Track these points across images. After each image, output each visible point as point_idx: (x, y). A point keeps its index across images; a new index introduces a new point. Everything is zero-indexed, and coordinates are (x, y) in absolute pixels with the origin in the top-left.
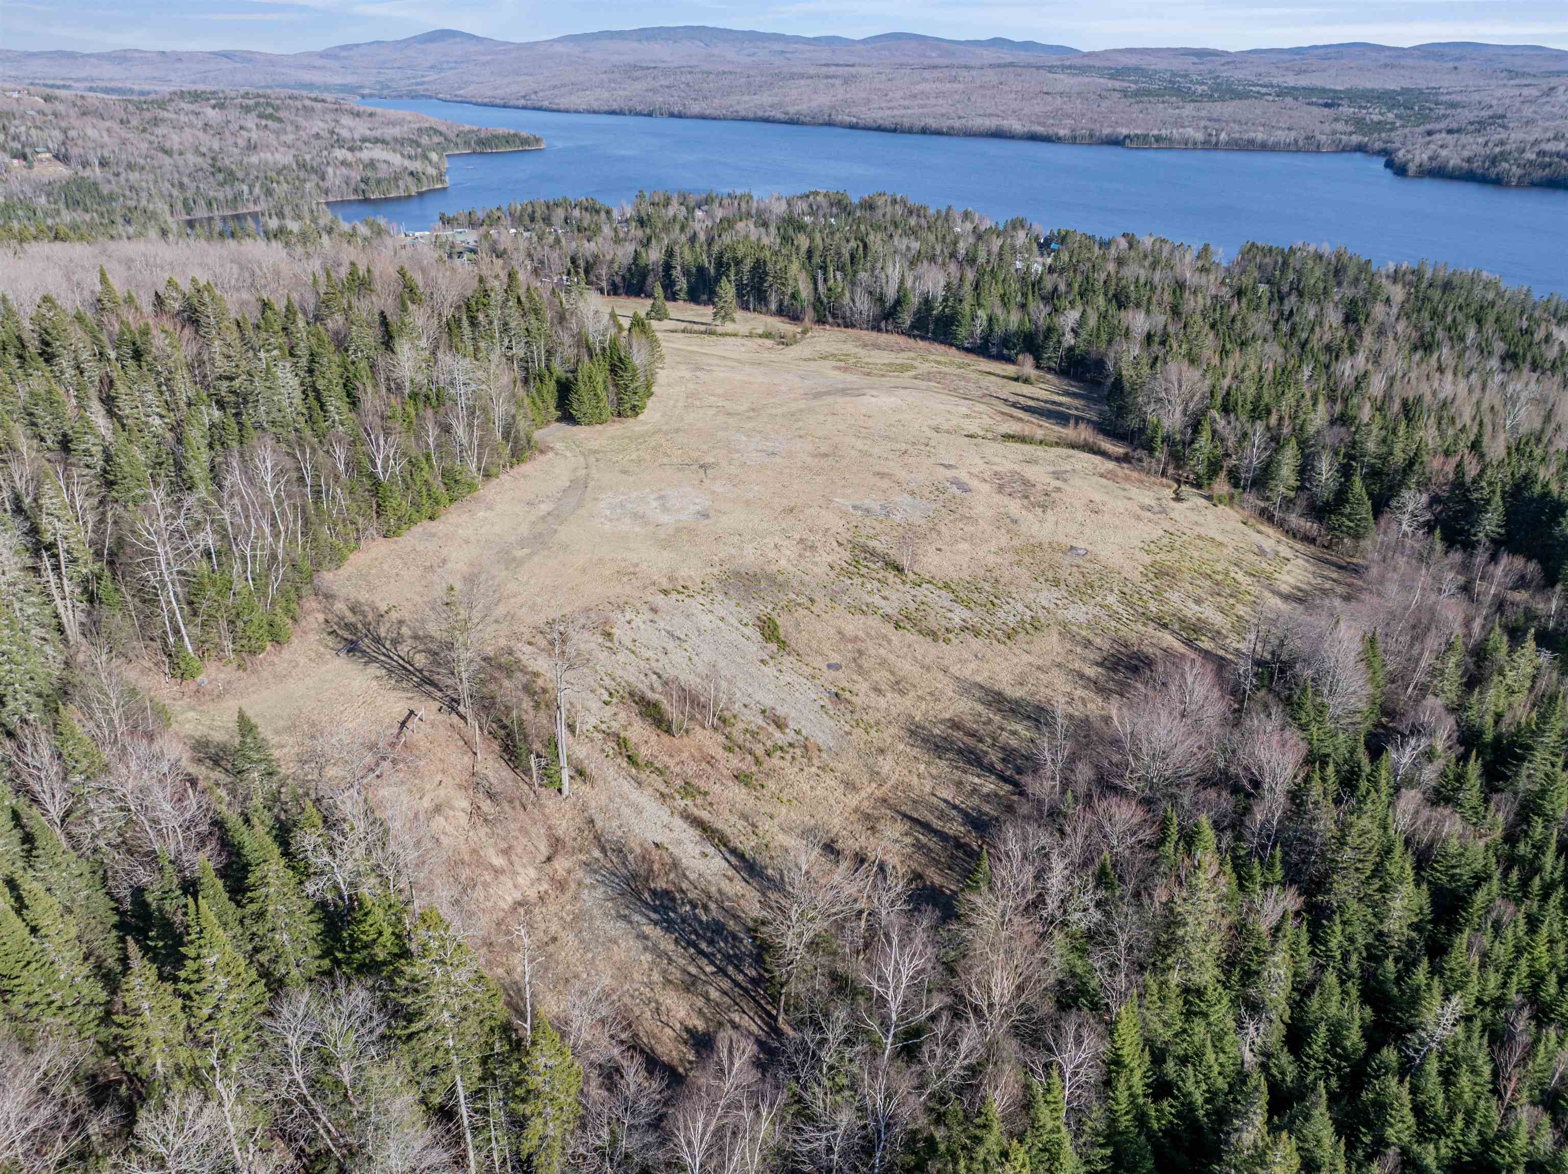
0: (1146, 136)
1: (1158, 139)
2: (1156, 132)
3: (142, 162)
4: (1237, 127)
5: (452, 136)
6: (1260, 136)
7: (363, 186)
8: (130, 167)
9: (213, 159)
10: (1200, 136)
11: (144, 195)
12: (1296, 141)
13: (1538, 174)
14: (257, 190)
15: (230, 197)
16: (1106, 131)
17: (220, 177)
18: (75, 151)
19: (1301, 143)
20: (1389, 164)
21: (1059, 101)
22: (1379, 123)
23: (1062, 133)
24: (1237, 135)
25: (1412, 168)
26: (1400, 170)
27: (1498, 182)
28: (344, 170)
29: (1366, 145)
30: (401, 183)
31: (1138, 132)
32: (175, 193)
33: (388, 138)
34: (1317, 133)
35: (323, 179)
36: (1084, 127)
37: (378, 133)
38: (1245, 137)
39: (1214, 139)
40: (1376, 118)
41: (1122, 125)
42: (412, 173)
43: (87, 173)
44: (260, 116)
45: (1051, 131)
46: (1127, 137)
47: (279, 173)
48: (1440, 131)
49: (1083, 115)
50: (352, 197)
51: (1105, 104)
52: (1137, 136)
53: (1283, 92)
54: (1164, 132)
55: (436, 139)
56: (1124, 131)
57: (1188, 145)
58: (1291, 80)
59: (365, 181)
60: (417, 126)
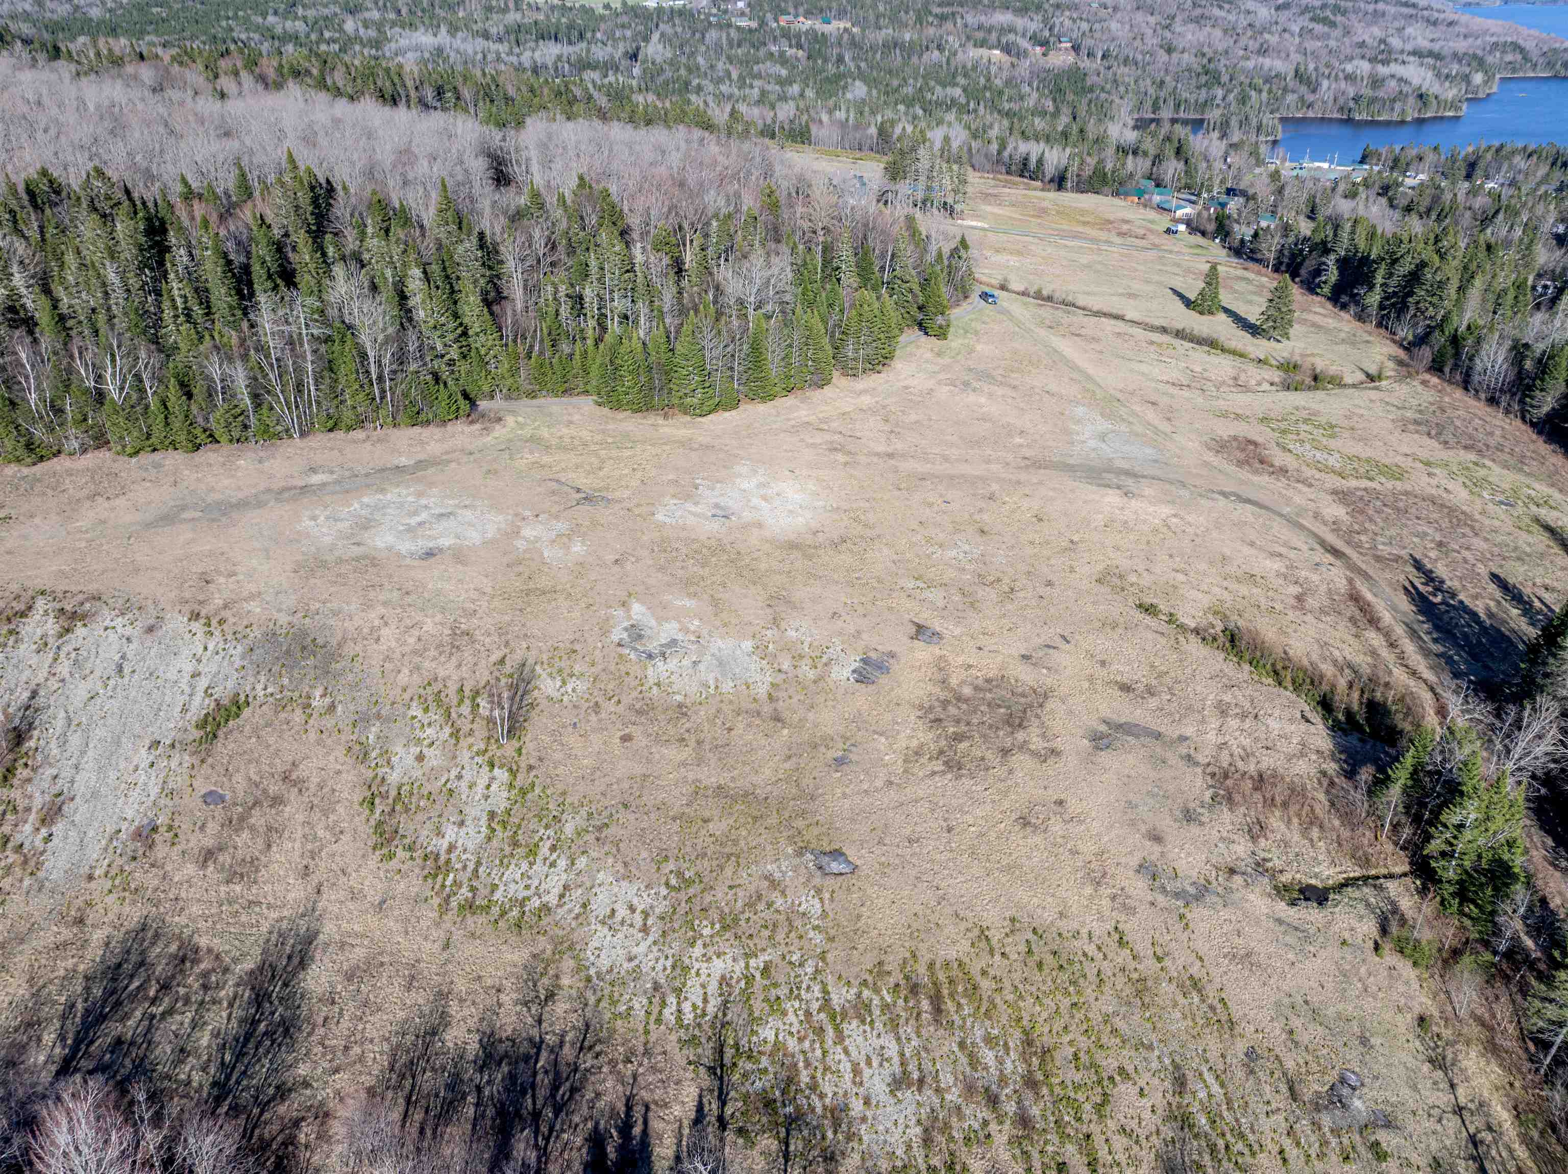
3: (1139, 57)
5: (1534, 55)
7: (1351, 104)
8: (1126, 61)
9: (1210, 61)
11: (1122, 89)
14: (1231, 97)
15: (1202, 99)
17: (1203, 79)
18: (1088, 42)
28: (1343, 84)
30: (1398, 106)
32: (1151, 91)
33: (1445, 52)
35: (1314, 91)
37: (1436, 47)
42: (1421, 96)
43: (1085, 63)
44: (1312, 19)
47: (1266, 81)
50: (1335, 115)
55: (1509, 57)
59: (1357, 99)
60: (1494, 39)
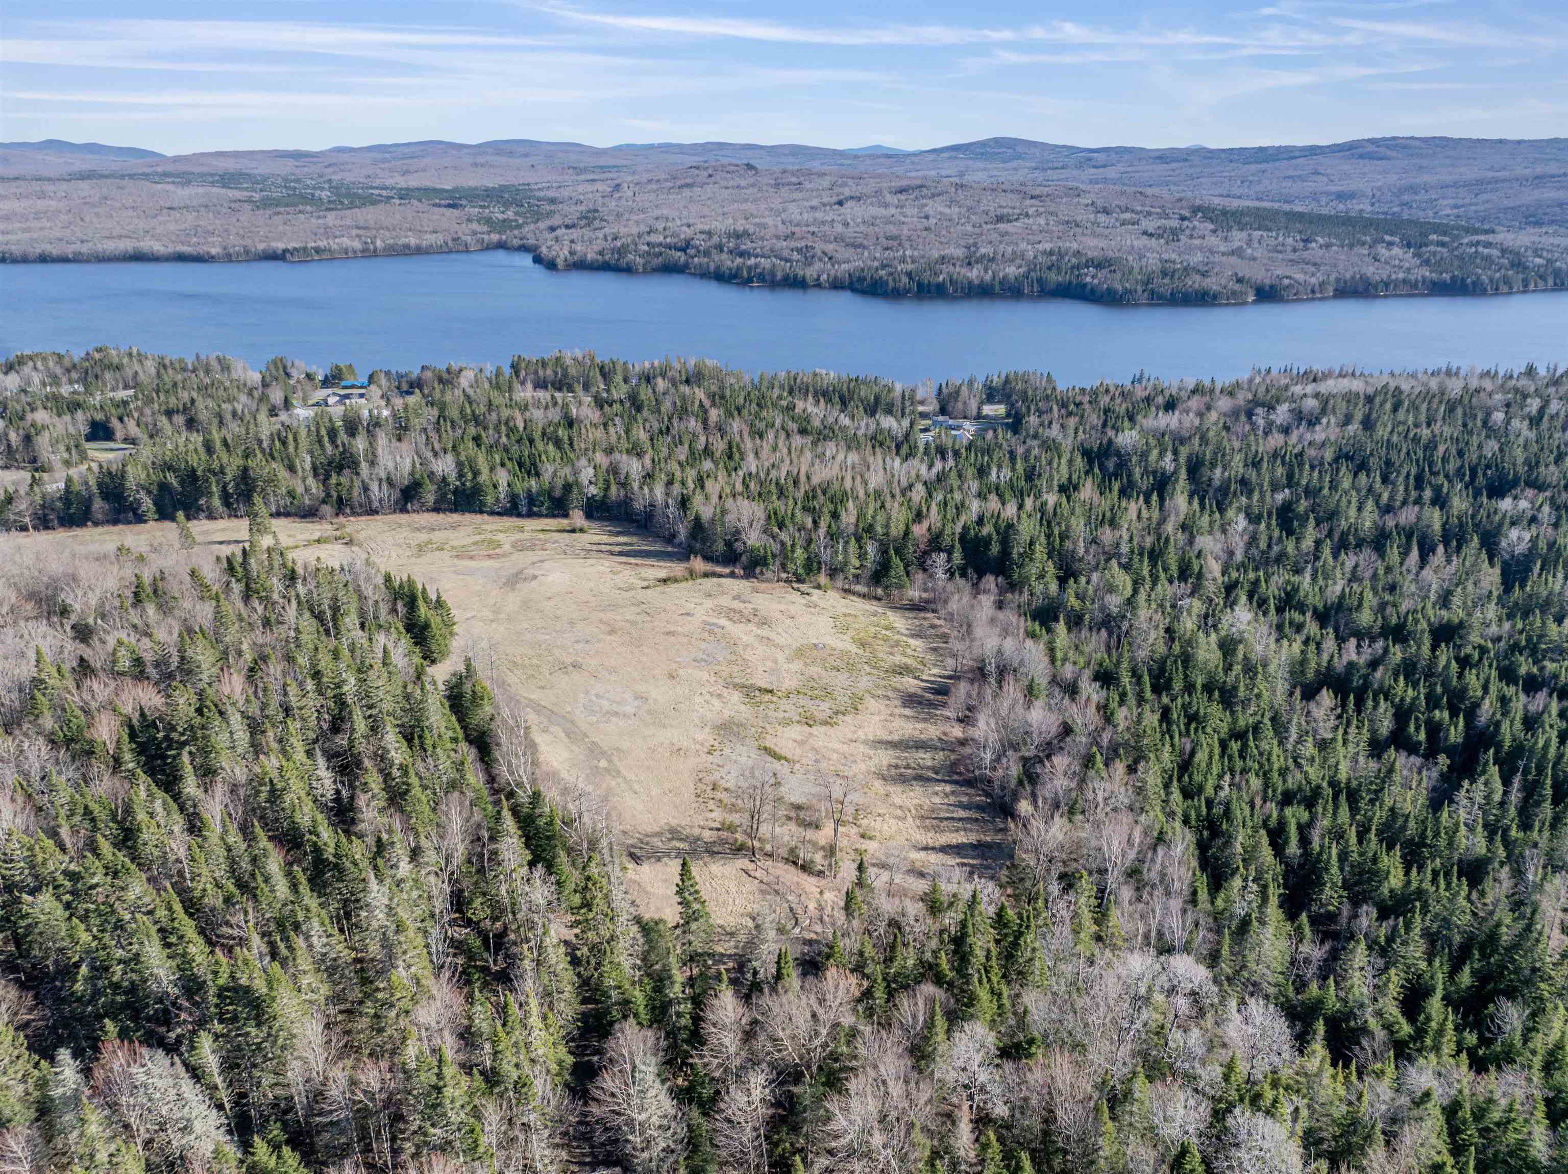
0: (304, 249)
1: (317, 251)
2: (312, 244)
4: (387, 233)
6: (413, 241)
10: (357, 245)
12: (446, 243)
13: (656, 262)
16: (261, 246)
19: (450, 244)
20: (538, 260)
22: (505, 221)
23: (213, 251)
24: (391, 242)
25: (560, 263)
26: (551, 265)
27: (628, 270)
29: (505, 242)
31: (295, 245)
34: (460, 234)
36: (234, 244)
38: (399, 242)
39: (371, 247)
40: (500, 216)
41: (274, 239)
45: (200, 251)
46: (285, 251)
48: (560, 227)
49: (228, 231)
51: (242, 217)
52: (295, 249)
54: (320, 244)
56: (280, 245)
57: (348, 255)
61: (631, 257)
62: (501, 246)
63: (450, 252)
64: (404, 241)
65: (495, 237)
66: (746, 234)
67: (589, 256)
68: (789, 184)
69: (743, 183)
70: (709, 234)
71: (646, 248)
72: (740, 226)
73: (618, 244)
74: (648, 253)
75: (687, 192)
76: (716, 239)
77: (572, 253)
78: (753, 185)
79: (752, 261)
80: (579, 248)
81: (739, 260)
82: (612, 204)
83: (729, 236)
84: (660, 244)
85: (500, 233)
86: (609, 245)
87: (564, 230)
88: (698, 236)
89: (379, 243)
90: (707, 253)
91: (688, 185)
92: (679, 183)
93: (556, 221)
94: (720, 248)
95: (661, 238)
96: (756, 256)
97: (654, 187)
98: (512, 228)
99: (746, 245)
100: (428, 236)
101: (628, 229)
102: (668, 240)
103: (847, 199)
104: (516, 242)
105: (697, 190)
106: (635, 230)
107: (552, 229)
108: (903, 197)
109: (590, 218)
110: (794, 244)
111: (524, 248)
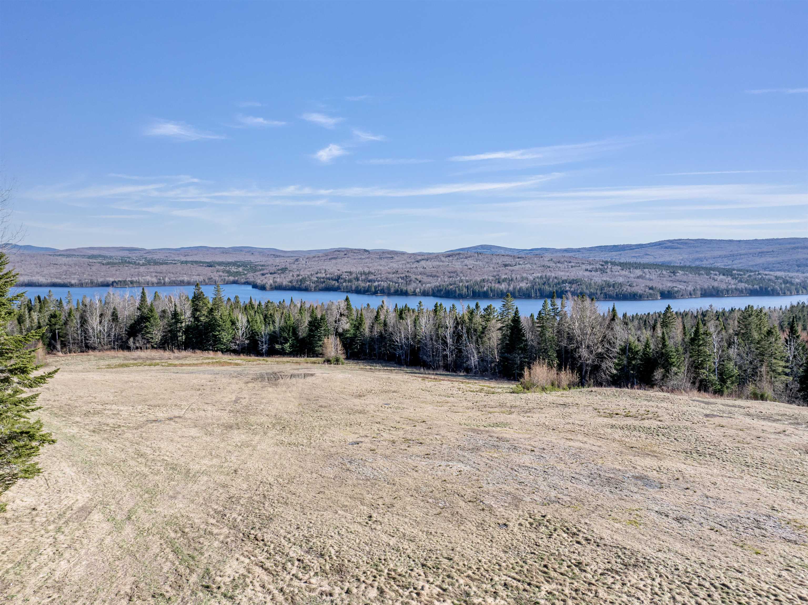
0: (125, 281)
1: (132, 282)
2: (130, 279)
4: (172, 275)
6: (186, 279)
10: (155, 280)
12: (204, 280)
13: (322, 286)
16: (100, 280)
19: (207, 281)
20: (255, 286)
21: (65, 268)
22: (237, 272)
23: (73, 282)
24: (174, 279)
25: (268, 286)
26: (263, 288)
27: (306, 290)
29: (237, 281)
31: (120, 279)
34: (212, 276)
36: (86, 278)
38: (179, 279)
39: (163, 281)
40: (235, 270)
41: (110, 277)
45: (66, 281)
46: (113, 282)
48: (267, 274)
49: (83, 273)
51: (94, 268)
52: (120, 281)
53: (182, 263)
54: (134, 279)
56: (111, 280)
57: (149, 284)
58: (184, 259)
61: (308, 283)
62: (235, 282)
63: (206, 284)
64: (181, 278)
65: (231, 278)
66: (370, 273)
67: (284, 283)
68: (386, 258)
69: (363, 257)
70: (351, 273)
71: (316, 279)
72: (367, 270)
73: (301, 277)
74: (317, 282)
75: (334, 261)
76: (354, 275)
77: (275, 282)
78: (368, 258)
79: (376, 284)
80: (278, 280)
81: (368, 283)
82: (294, 266)
83: (361, 274)
84: (323, 278)
85: (234, 277)
86: (295, 278)
87: (269, 275)
88: (344, 274)
89: (167, 280)
90: (350, 281)
91: (335, 258)
92: (329, 257)
93: (265, 272)
94: (357, 279)
95: (324, 275)
96: (379, 281)
97: (317, 259)
98: (240, 275)
99: (370, 278)
100: (195, 277)
101: (305, 273)
102: (328, 276)
103: (421, 260)
104: (243, 280)
105: (339, 260)
106: (309, 273)
107: (263, 275)
108: (451, 258)
109: (284, 270)
110: (398, 276)
111: (247, 283)
